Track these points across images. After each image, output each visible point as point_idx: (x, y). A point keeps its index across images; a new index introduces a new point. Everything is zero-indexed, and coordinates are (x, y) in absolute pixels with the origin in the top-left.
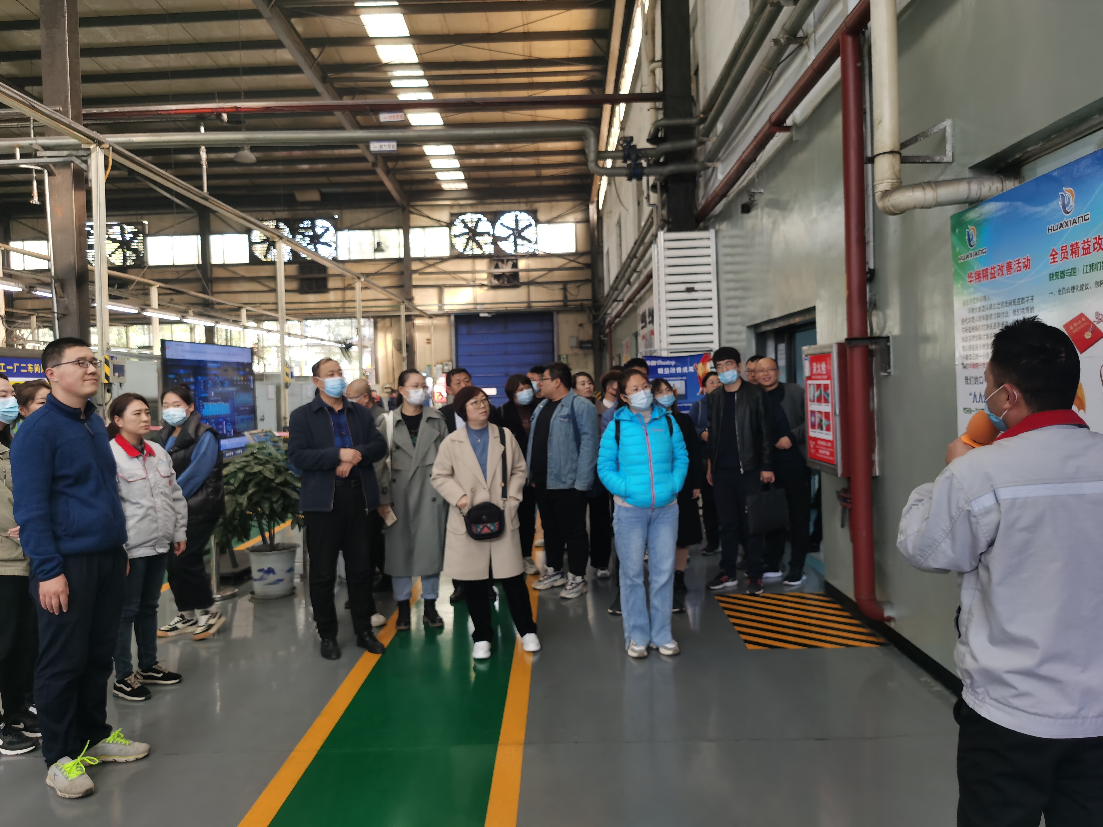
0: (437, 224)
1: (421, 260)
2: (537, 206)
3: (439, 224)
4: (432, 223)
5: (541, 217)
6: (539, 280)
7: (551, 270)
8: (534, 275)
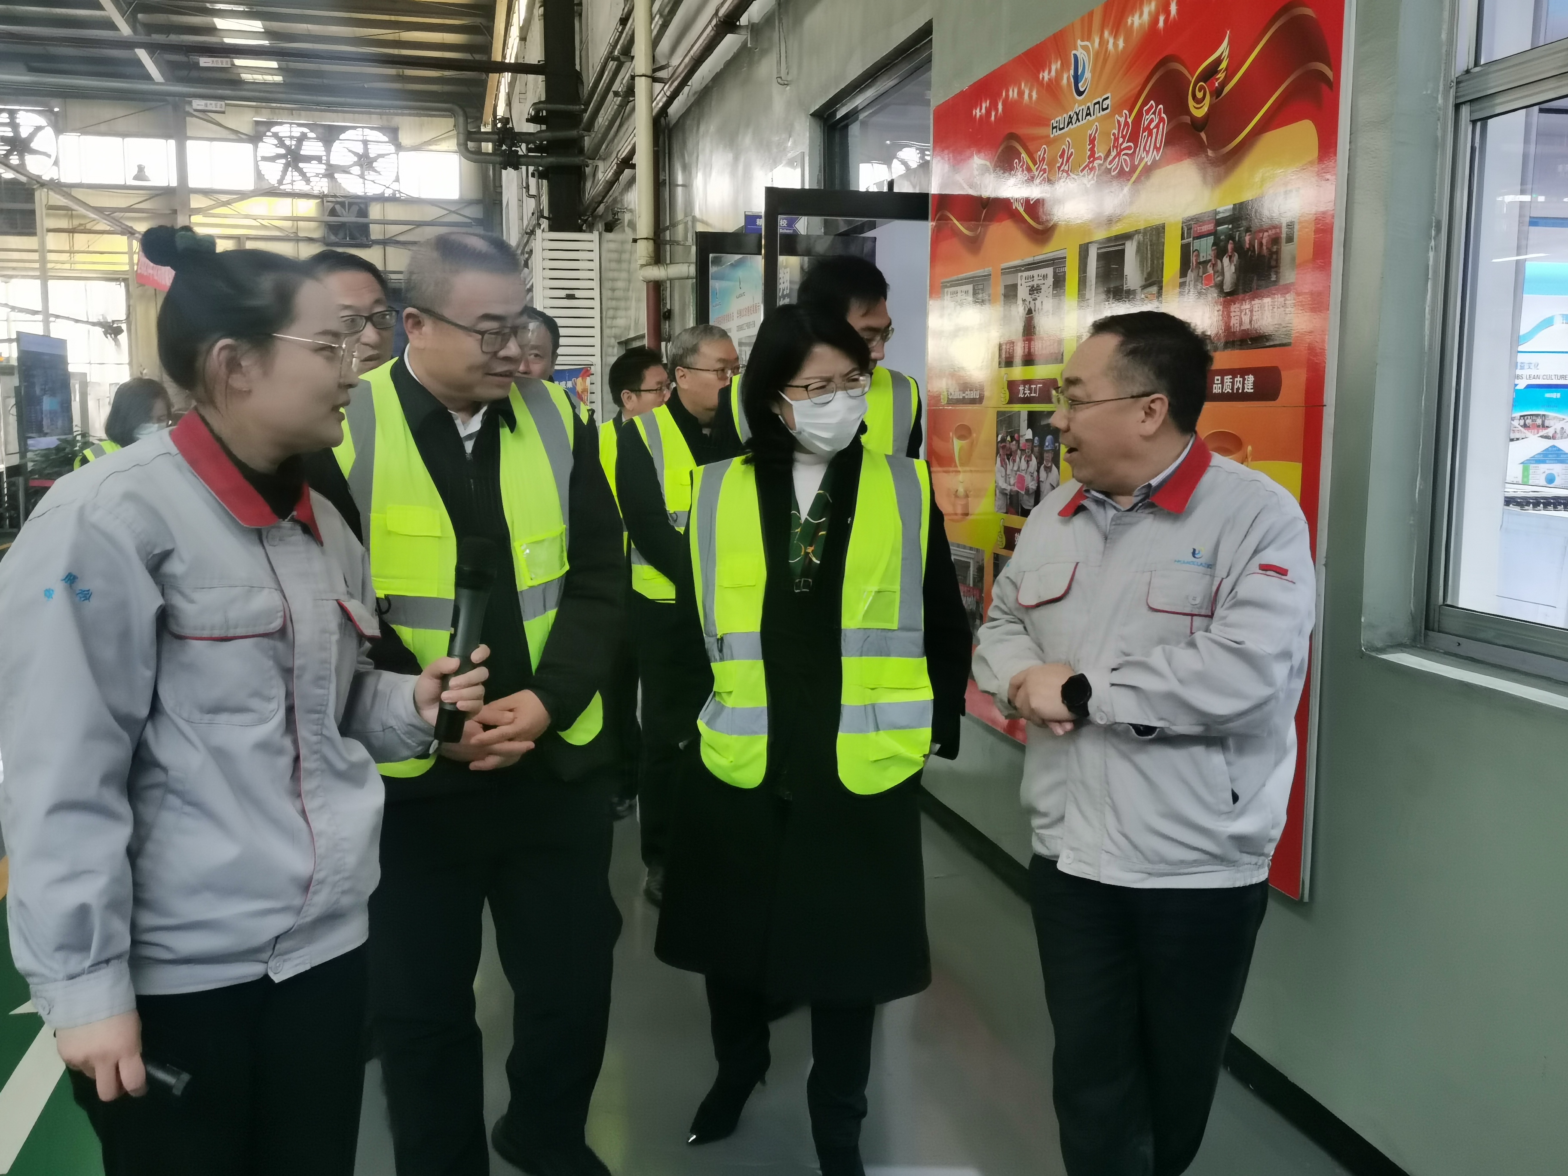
0: (233, 137)
1: (206, 193)
2: (398, 120)
3: (237, 136)
4: (225, 133)
5: (405, 138)
6: (401, 238)
7: (419, 224)
8: (393, 230)
